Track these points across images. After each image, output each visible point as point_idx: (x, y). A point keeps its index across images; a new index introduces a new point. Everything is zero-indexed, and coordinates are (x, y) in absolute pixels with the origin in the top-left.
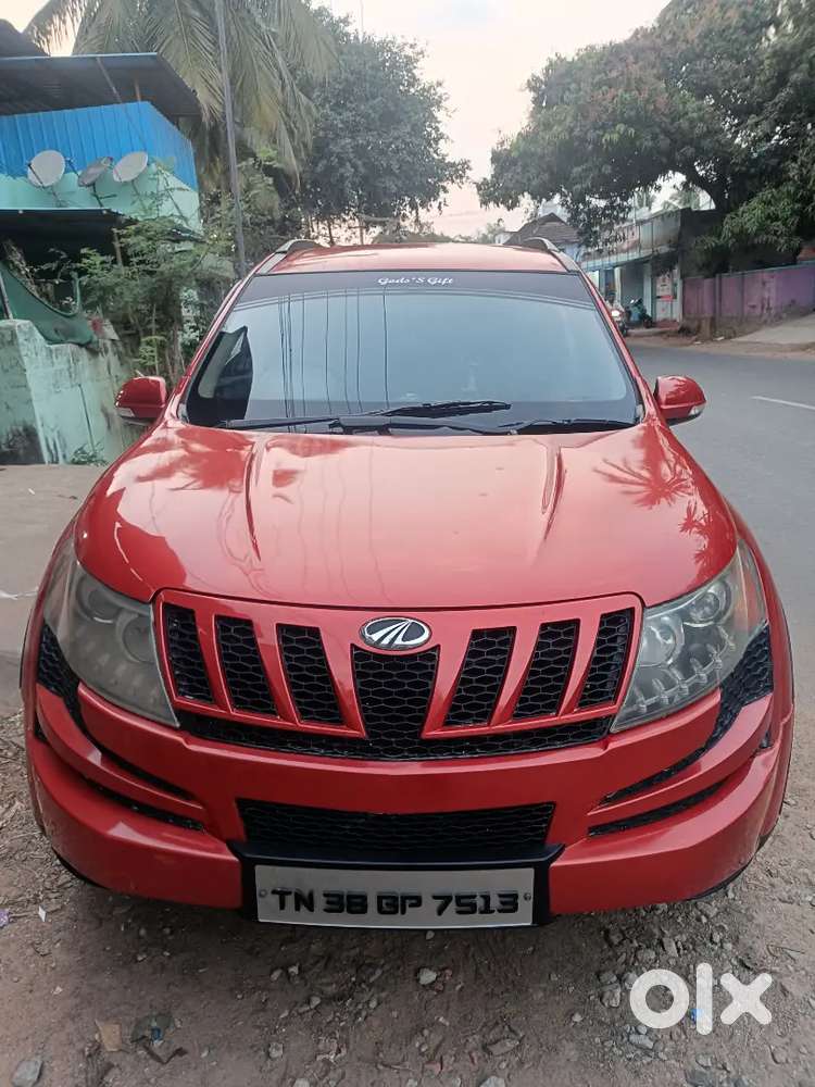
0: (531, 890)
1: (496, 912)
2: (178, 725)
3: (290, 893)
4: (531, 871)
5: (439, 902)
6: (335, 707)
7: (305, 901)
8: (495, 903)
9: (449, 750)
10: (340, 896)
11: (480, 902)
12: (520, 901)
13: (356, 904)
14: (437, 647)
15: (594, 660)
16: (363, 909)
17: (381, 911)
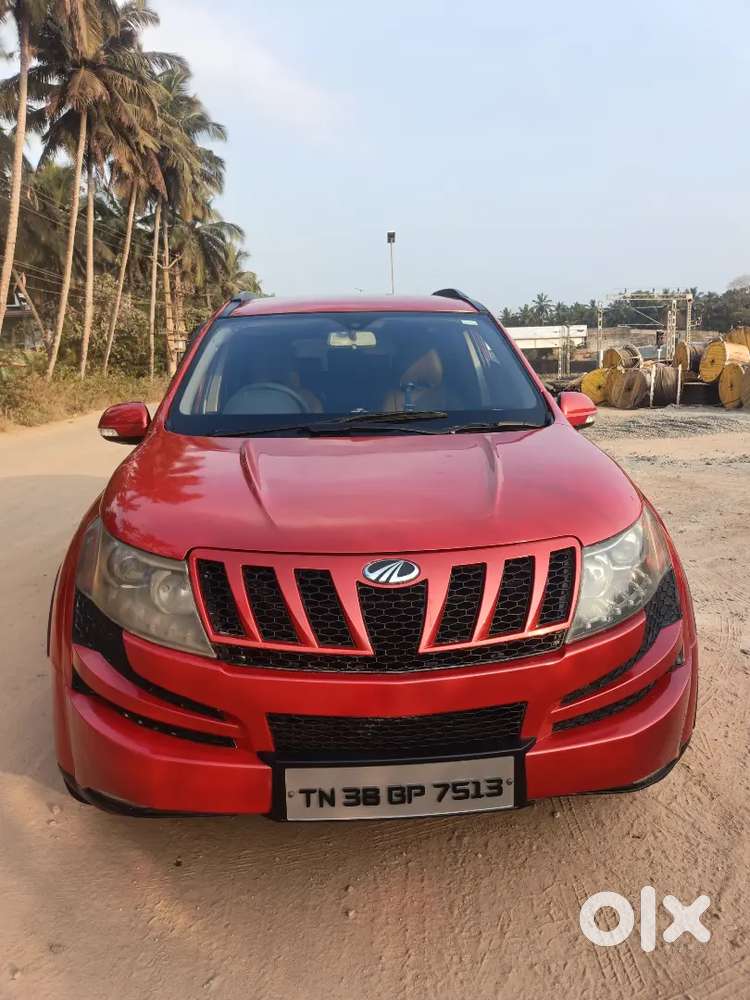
0: (512, 777)
1: (485, 796)
2: (215, 656)
3: (314, 791)
4: (511, 759)
5: (440, 790)
6: (346, 632)
7: (327, 798)
8: (484, 790)
9: (441, 662)
10: (357, 791)
12: (504, 785)
13: (370, 797)
14: (425, 582)
16: (377, 802)
17: (391, 801)
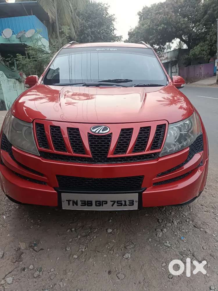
0: (137, 200)
1: (128, 205)
2: (39, 155)
3: (71, 201)
4: (137, 194)
5: (112, 203)
6: (83, 149)
7: (75, 203)
8: (127, 203)
9: (115, 161)
10: (85, 201)
11: (123, 203)
12: (134, 202)
13: (90, 203)
14: (111, 133)
15: (155, 137)
16: (91, 205)
17: (96, 205)
